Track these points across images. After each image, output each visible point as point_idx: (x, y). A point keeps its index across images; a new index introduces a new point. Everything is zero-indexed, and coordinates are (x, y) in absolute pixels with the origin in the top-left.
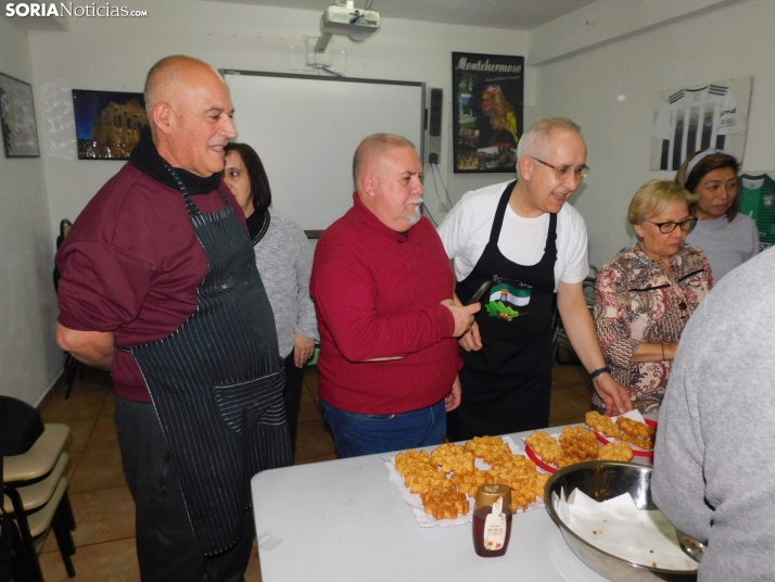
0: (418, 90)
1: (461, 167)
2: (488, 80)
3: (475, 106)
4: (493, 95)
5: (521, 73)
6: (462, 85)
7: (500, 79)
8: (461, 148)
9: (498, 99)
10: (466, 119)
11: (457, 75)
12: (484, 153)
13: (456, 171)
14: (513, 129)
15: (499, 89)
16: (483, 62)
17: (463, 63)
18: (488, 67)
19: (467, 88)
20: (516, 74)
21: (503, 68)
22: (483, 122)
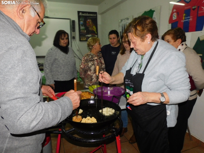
0: (69, 20)
1: (81, 40)
2: (88, 18)
3: (85, 24)
4: (89, 22)
5: (96, 16)
6: (81, 19)
7: (91, 18)
8: (81, 35)
9: (90, 23)
10: (82, 28)
11: (79, 17)
12: (87, 36)
13: (80, 41)
14: (95, 30)
15: (91, 20)
16: (86, 14)
17: (81, 14)
18: (87, 15)
19: (82, 20)
20: (95, 16)
21: (91, 15)
22: (87, 28)
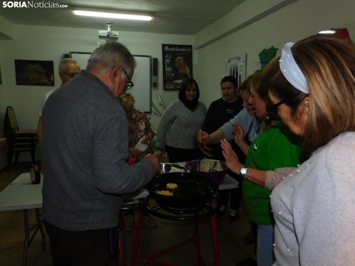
0: (148, 58)
1: (167, 88)
2: (177, 54)
3: (172, 64)
4: (179, 60)
5: (191, 52)
6: (167, 56)
7: (182, 54)
8: (166, 80)
9: (182, 62)
10: (168, 69)
11: (164, 53)
12: (176, 82)
13: (165, 89)
14: (188, 73)
15: (182, 58)
16: (175, 48)
17: (166, 48)
18: (177, 49)
19: (169, 58)
20: (188, 52)
21: (183, 50)
22: (175, 70)
